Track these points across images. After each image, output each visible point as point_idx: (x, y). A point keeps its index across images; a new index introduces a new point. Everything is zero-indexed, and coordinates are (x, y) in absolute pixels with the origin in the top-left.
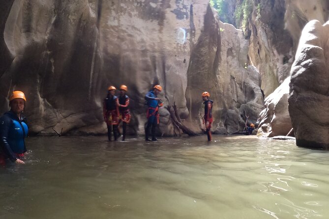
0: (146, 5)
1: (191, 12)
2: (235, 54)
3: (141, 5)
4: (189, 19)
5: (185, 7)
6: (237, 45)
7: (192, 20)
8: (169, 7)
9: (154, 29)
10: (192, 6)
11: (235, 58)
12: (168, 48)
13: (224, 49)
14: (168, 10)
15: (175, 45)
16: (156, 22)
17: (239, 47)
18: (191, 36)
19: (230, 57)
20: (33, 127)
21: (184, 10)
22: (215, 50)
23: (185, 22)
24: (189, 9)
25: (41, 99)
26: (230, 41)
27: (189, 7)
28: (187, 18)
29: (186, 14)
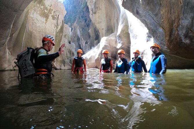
0: (43, 10)
1: (58, 18)
2: (67, 37)
3: (41, 10)
4: (57, 21)
5: (56, 15)
6: (68, 34)
7: (57, 22)
8: (51, 14)
9: (43, 22)
10: (59, 15)
11: (67, 39)
12: (48, 31)
13: (64, 34)
14: (50, 15)
15: (50, 31)
16: (45, 19)
17: (69, 35)
18: (56, 28)
19: (65, 38)
20: (4, 65)
21: (55, 17)
22: (61, 35)
23: (55, 21)
24: (57, 17)
25: (7, 50)
26: (66, 32)
27: (58, 15)
28: (56, 20)
29: (56, 18)
